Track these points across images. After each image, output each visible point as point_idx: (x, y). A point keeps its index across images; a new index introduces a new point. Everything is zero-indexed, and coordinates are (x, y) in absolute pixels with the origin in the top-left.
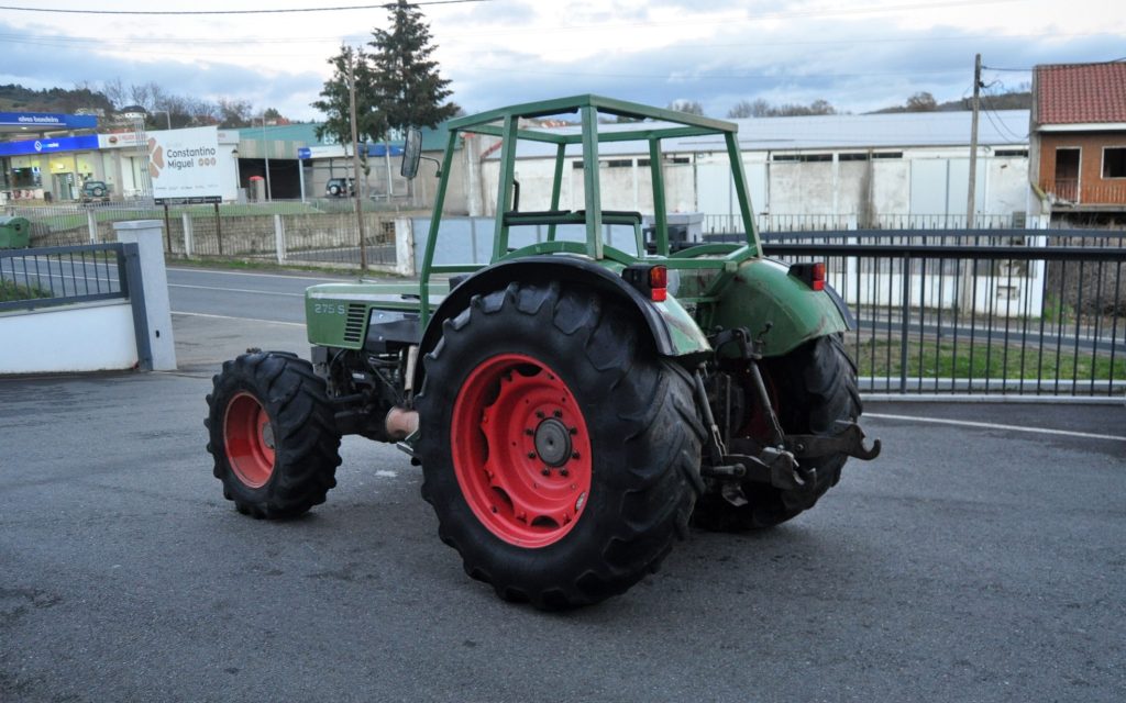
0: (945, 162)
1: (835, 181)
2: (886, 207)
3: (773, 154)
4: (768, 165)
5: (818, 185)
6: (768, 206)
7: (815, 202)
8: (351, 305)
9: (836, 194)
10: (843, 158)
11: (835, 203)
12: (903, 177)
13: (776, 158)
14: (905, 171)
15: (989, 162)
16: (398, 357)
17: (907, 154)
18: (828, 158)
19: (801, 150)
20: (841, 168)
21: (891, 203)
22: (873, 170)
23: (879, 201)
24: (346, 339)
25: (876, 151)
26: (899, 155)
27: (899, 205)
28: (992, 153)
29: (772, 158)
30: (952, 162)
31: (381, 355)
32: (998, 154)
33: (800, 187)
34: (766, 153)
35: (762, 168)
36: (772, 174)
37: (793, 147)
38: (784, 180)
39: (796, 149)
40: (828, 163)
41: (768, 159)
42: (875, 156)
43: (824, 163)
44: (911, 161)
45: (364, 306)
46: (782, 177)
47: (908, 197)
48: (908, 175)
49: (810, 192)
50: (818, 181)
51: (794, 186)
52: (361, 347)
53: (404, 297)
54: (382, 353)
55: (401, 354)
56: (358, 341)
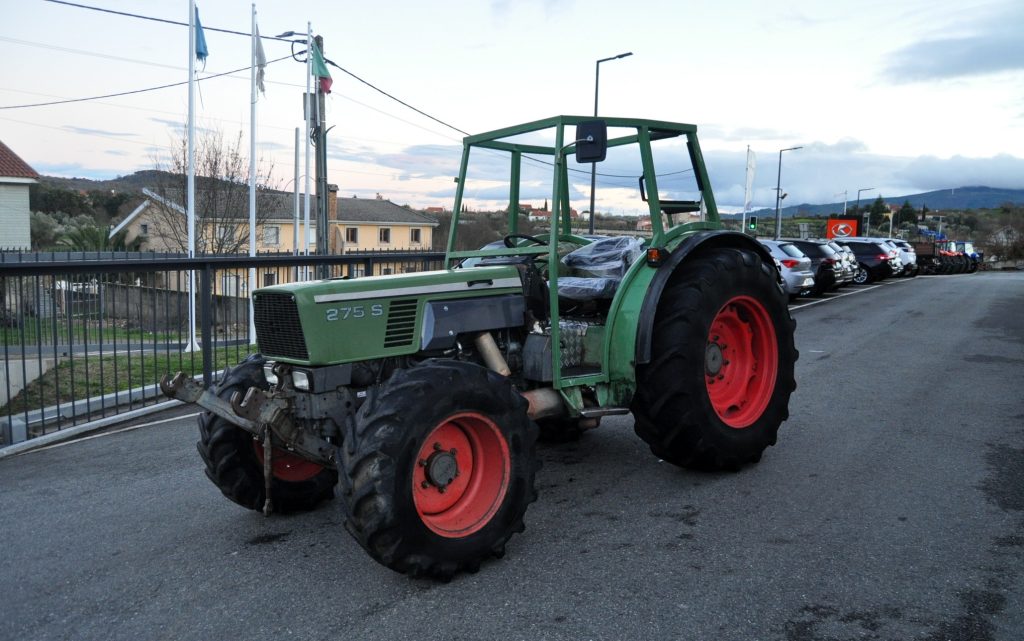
8: (393, 303)
24: (386, 346)
31: (445, 352)
45: (415, 301)
52: (416, 350)
53: (471, 284)
54: (446, 349)
55: (460, 347)
56: (410, 343)
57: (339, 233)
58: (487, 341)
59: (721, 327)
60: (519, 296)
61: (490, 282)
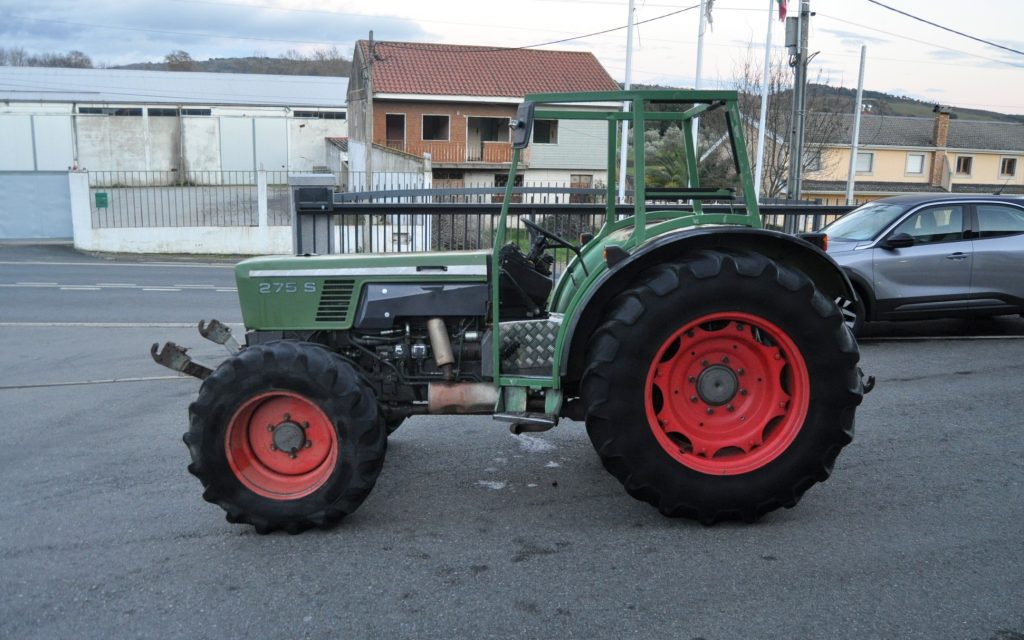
0: (250, 120)
1: (146, 135)
2: (198, 163)
3: (78, 106)
4: (74, 117)
5: (128, 140)
6: (76, 159)
7: (127, 156)
8: (326, 282)
9: (147, 148)
10: (152, 113)
11: (148, 157)
12: (213, 133)
13: (82, 111)
14: (214, 128)
15: (289, 121)
16: (404, 332)
17: (215, 111)
18: (137, 113)
19: (108, 103)
20: (151, 123)
21: (203, 158)
22: (184, 126)
23: (191, 156)
24: (317, 320)
25: (185, 107)
26: (207, 113)
27: (211, 159)
28: (292, 114)
29: (77, 110)
30: (257, 120)
31: (383, 333)
32: (297, 114)
33: (111, 141)
34: (71, 106)
35: (68, 119)
36: (79, 128)
37: (100, 99)
38: (93, 134)
39: (103, 103)
40: (138, 117)
41: (74, 111)
42: (185, 112)
43: (133, 117)
44: (219, 119)
45: (353, 282)
46: (91, 130)
47: (218, 152)
48: (217, 131)
49: (121, 146)
50: (130, 135)
51: (103, 140)
52: (348, 326)
53: (419, 269)
54: (383, 330)
55: (408, 329)
56: (344, 319)
57: (947, 163)
58: (436, 327)
59: (735, 347)
60: (483, 285)
61: (443, 268)
